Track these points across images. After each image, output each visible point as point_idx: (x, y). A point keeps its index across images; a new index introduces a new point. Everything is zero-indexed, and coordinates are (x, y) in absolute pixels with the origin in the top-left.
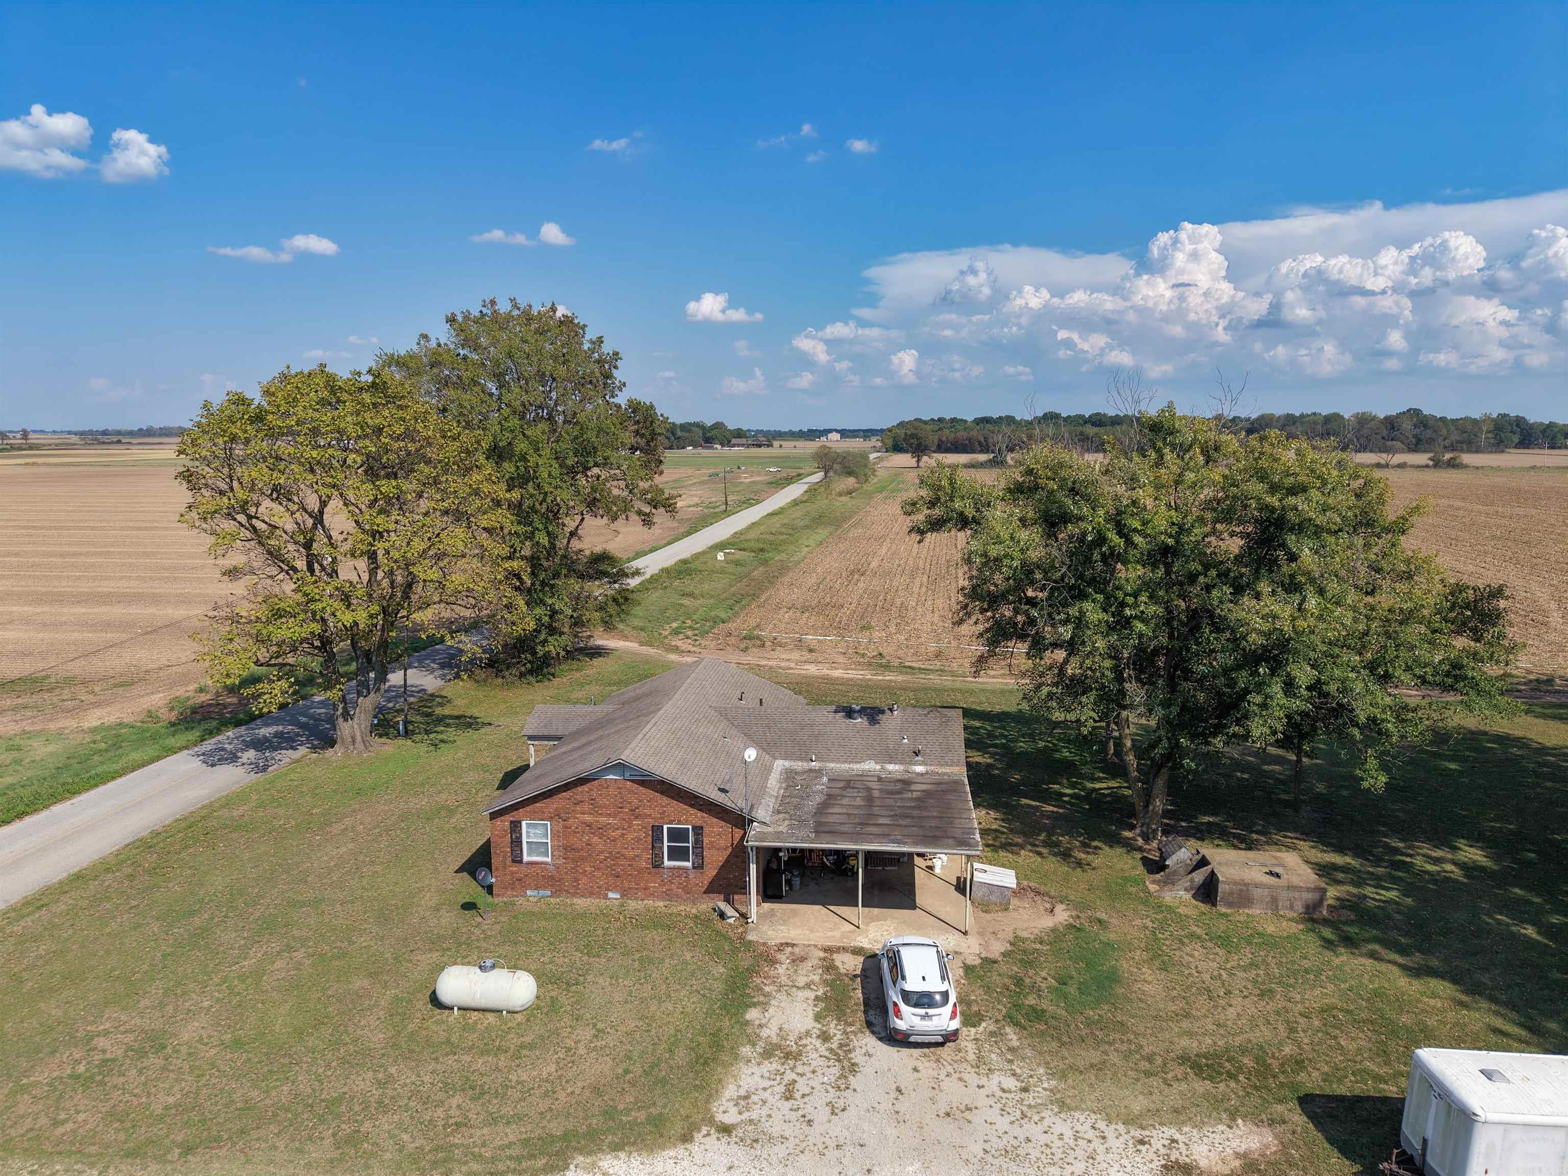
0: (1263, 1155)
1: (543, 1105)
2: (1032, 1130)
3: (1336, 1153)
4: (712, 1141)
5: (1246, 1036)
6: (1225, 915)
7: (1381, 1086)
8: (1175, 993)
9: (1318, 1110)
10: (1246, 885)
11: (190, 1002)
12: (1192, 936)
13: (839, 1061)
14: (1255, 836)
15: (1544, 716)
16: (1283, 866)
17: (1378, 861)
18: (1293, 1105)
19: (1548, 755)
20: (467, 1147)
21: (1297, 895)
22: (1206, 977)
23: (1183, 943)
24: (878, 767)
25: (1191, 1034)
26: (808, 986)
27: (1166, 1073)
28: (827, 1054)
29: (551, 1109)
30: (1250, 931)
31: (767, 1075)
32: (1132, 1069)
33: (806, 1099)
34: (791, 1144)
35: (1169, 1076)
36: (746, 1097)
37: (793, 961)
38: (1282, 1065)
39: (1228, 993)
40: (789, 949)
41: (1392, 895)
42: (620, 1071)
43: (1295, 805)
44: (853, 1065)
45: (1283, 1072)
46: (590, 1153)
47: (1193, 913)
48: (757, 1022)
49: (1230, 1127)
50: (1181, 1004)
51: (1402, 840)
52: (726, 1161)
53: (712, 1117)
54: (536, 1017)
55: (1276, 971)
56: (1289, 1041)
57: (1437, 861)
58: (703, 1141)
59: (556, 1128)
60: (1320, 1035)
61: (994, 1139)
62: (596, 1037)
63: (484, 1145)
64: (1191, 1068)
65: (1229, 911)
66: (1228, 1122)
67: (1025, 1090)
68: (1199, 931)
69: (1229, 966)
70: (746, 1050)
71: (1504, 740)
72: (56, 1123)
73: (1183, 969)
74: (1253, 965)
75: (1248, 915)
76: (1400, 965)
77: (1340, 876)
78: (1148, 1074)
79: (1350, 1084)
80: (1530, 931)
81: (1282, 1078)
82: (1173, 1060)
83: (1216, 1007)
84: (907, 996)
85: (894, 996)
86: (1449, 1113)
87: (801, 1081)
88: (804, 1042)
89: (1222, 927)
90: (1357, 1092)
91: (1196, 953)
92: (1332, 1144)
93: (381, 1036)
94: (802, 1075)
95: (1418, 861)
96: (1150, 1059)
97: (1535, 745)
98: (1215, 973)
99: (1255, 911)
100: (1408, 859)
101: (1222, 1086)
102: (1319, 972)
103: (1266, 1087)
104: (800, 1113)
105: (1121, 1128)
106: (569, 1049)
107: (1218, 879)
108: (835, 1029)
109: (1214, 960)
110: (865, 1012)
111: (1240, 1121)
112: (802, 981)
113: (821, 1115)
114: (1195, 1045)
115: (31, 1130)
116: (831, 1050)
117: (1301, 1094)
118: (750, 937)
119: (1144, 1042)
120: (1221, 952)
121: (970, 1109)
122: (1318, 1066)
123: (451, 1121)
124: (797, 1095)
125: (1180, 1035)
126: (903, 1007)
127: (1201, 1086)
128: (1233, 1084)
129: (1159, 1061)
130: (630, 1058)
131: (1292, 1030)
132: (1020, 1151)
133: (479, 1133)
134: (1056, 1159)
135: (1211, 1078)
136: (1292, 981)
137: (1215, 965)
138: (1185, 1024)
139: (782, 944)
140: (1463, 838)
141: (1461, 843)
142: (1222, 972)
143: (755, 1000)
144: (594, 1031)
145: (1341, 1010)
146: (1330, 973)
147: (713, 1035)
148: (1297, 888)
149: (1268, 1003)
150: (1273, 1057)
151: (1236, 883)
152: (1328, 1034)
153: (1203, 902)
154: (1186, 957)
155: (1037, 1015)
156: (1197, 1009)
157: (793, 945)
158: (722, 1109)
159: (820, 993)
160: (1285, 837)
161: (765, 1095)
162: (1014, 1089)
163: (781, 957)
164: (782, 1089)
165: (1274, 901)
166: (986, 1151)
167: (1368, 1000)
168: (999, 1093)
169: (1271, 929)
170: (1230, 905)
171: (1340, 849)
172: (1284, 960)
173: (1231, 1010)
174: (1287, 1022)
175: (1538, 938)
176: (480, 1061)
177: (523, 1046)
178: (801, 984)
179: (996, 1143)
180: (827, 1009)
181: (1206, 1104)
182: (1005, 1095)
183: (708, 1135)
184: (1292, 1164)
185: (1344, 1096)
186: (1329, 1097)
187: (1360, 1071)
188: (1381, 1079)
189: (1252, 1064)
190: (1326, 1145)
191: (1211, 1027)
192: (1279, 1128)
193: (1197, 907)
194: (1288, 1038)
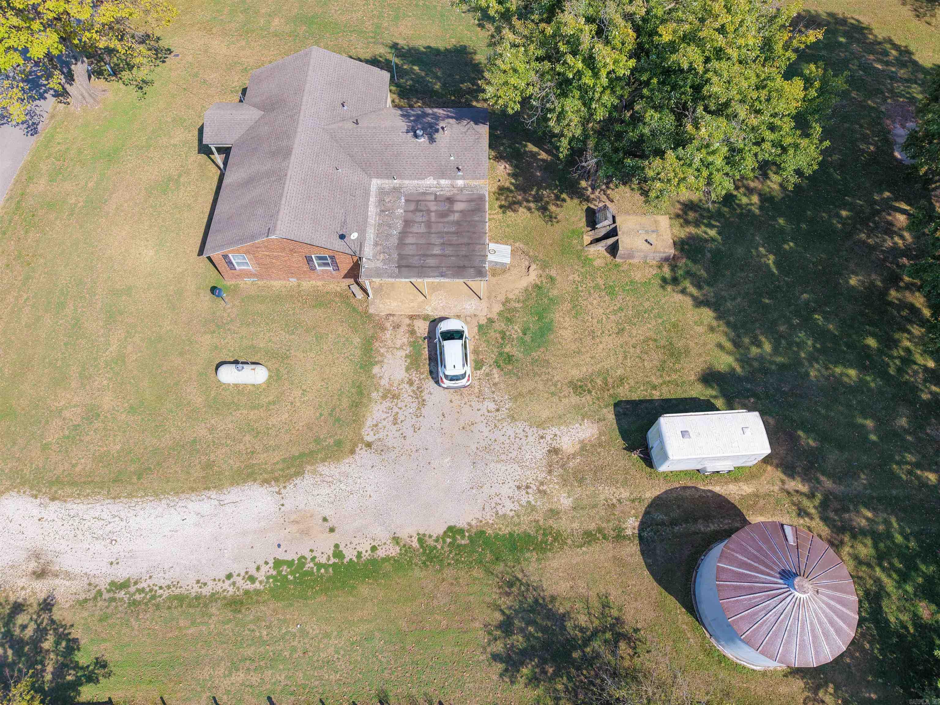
0: (590, 441)
1: (287, 438)
2: (498, 434)
3: (620, 438)
4: (363, 452)
5: (603, 364)
6: (618, 266)
7: (654, 392)
8: (577, 336)
9: (621, 410)
10: (633, 251)
11: (97, 382)
12: (596, 286)
13: (417, 398)
16: (657, 231)
18: (612, 409)
20: (259, 464)
21: (658, 255)
22: (595, 322)
23: (590, 293)
24: (435, 182)
25: (577, 365)
26: (401, 348)
28: (411, 394)
29: (291, 441)
30: (627, 280)
31: (385, 410)
32: (546, 392)
33: (403, 424)
34: (396, 451)
35: (562, 394)
36: (377, 425)
37: (394, 328)
38: (614, 382)
39: (602, 334)
40: (391, 318)
42: (318, 414)
44: (424, 400)
45: (613, 387)
46: (312, 464)
47: (602, 264)
48: (378, 375)
49: (581, 425)
50: (578, 344)
52: (370, 463)
53: (362, 439)
54: (271, 384)
55: (631, 313)
56: (621, 366)
58: (360, 452)
59: (295, 451)
60: (637, 359)
61: (482, 441)
62: (303, 394)
63: (266, 464)
64: (573, 388)
65: (621, 263)
66: (580, 422)
67: (498, 410)
68: (601, 282)
69: (608, 311)
70: (374, 395)
72: (74, 466)
73: (585, 316)
74: (620, 309)
75: (630, 264)
78: (553, 394)
79: (640, 392)
81: (611, 391)
82: (566, 384)
83: (594, 345)
84: (446, 377)
85: (441, 374)
87: (400, 412)
88: (401, 387)
89: (614, 277)
90: (641, 397)
91: (595, 302)
93: (200, 399)
94: (401, 408)
96: (556, 385)
98: (600, 317)
99: (635, 262)
101: (583, 399)
103: (603, 398)
104: (401, 432)
105: (535, 429)
106: (292, 403)
107: (619, 246)
108: (415, 376)
109: (602, 307)
110: (429, 365)
111: (586, 421)
112: (399, 343)
113: (409, 433)
114: (578, 372)
115: (64, 470)
116: (414, 391)
117: (617, 401)
118: (371, 311)
119: (555, 373)
121: (473, 424)
122: (630, 381)
123: (249, 451)
124: (399, 421)
125: (572, 367)
126: (444, 380)
127: (574, 399)
128: (588, 397)
129: (559, 385)
130: (321, 406)
131: (625, 358)
132: (492, 448)
133: (262, 456)
134: (506, 450)
135: (580, 394)
136: (636, 320)
138: (577, 359)
139: (387, 315)
143: (376, 359)
144: (301, 392)
145: (653, 340)
147: (358, 387)
148: (658, 251)
149: (619, 339)
150: (612, 377)
151: (628, 249)
152: (641, 358)
153: (610, 254)
155: (509, 359)
157: (393, 315)
158: (366, 433)
159: (407, 352)
161: (385, 423)
162: (493, 410)
163: (388, 325)
164: (391, 418)
166: (478, 449)
168: (486, 413)
169: (638, 276)
170: (623, 257)
172: (637, 303)
173: (601, 346)
174: (625, 352)
176: (252, 413)
177: (269, 403)
178: (398, 346)
179: (483, 444)
180: (411, 363)
181: (574, 411)
182: (489, 414)
183: (361, 449)
184: (600, 445)
185: (635, 401)
186: (628, 402)
187: (648, 382)
188: (654, 387)
189: (601, 383)
190: (618, 433)
191: (589, 359)
192: (601, 424)
193: (605, 258)
194: (622, 363)
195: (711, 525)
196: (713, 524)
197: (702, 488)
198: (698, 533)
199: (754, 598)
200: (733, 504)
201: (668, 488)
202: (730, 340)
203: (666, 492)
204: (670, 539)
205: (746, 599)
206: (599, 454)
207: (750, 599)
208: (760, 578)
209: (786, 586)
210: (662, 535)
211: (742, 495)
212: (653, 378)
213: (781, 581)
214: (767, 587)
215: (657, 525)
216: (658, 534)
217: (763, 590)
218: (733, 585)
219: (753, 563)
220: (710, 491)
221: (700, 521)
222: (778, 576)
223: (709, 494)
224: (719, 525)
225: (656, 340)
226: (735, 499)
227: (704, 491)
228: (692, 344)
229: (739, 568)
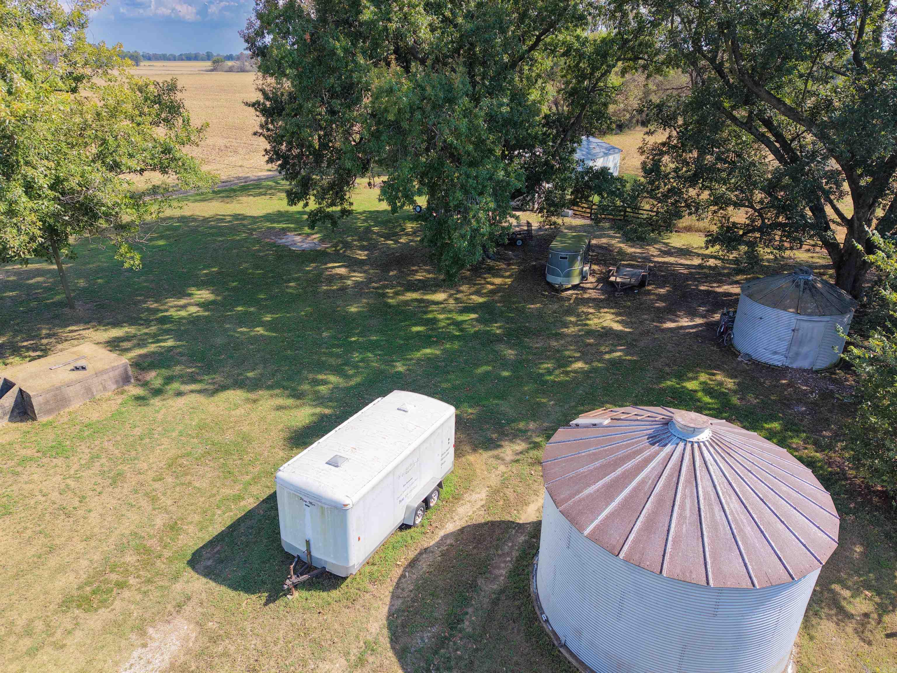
0: (188, 652)
3: (244, 596)
5: (117, 532)
6: (50, 423)
7: (242, 504)
8: (29, 533)
9: (209, 563)
10: (59, 388)
12: (24, 461)
14: (44, 341)
15: (196, 201)
16: (84, 357)
17: (147, 323)
18: (189, 573)
19: (211, 221)
21: (105, 377)
22: (55, 495)
23: (18, 474)
25: (61, 569)
27: (52, 635)
30: (78, 427)
32: (11, 661)
35: (58, 635)
38: (161, 540)
39: (82, 499)
41: (170, 343)
43: (69, 303)
45: (165, 547)
47: (15, 436)
49: (144, 646)
50: (42, 540)
51: (156, 302)
55: (117, 452)
56: (156, 512)
57: (184, 307)
60: (177, 489)
64: (79, 607)
65: (50, 418)
66: (140, 642)
68: (29, 452)
69: (72, 472)
71: (183, 219)
73: (27, 501)
74: (95, 458)
75: (70, 413)
76: (199, 392)
77: (126, 345)
78: (32, 652)
79: (220, 520)
80: (260, 330)
81: (167, 553)
82: (56, 612)
83: (76, 521)
86: (323, 513)
89: (51, 437)
90: (229, 523)
91: (35, 477)
92: (235, 589)
95: (172, 312)
96: (28, 632)
97: (201, 218)
98: (63, 486)
99: (75, 406)
100: (165, 314)
101: (118, 604)
102: (150, 434)
103: (157, 574)
107: (29, 396)
109: (56, 474)
111: (151, 631)
114: (72, 577)
117: (189, 557)
119: (14, 616)
120: (59, 461)
122: (190, 519)
125: (52, 578)
128: (126, 594)
129: (39, 625)
131: (154, 499)
135: (103, 603)
136: (133, 453)
137: (59, 478)
138: (53, 562)
140: (193, 286)
141: (193, 290)
142: (69, 481)
145: (183, 456)
146: (160, 429)
148: (103, 372)
149: (122, 487)
150: (151, 537)
151: (48, 391)
152: (182, 484)
153: (21, 421)
154: (26, 487)
156: (59, 536)
160: (72, 331)
165: (88, 390)
167: (197, 437)
169: (95, 416)
170: (49, 412)
171: (116, 324)
172: (119, 438)
173: (92, 515)
174: (146, 494)
175: (266, 333)
181: (110, 638)
184: (214, 640)
185: (221, 534)
186: (211, 543)
187: (221, 501)
188: (239, 498)
189: (135, 558)
190: (233, 593)
191: (80, 546)
192: (188, 608)
193: (17, 429)
194: (154, 509)
195: (497, 572)
196: (499, 568)
197: (432, 543)
198: (498, 599)
199: (682, 507)
200: (486, 523)
201: (391, 589)
202: (288, 397)
203: (394, 596)
204: (477, 650)
205: (678, 524)
206: (225, 654)
207: (681, 516)
208: (647, 477)
209: (682, 444)
210: (460, 658)
211: (482, 506)
212: (227, 491)
213: (669, 448)
214: (671, 475)
215: (436, 652)
216: (453, 663)
217: (673, 485)
218: (640, 530)
219: (613, 475)
220: (446, 537)
221: (480, 581)
222: (656, 447)
223: (448, 542)
224: (505, 562)
225: (188, 455)
226: (482, 518)
227: (438, 544)
228: (245, 429)
229: (612, 499)
